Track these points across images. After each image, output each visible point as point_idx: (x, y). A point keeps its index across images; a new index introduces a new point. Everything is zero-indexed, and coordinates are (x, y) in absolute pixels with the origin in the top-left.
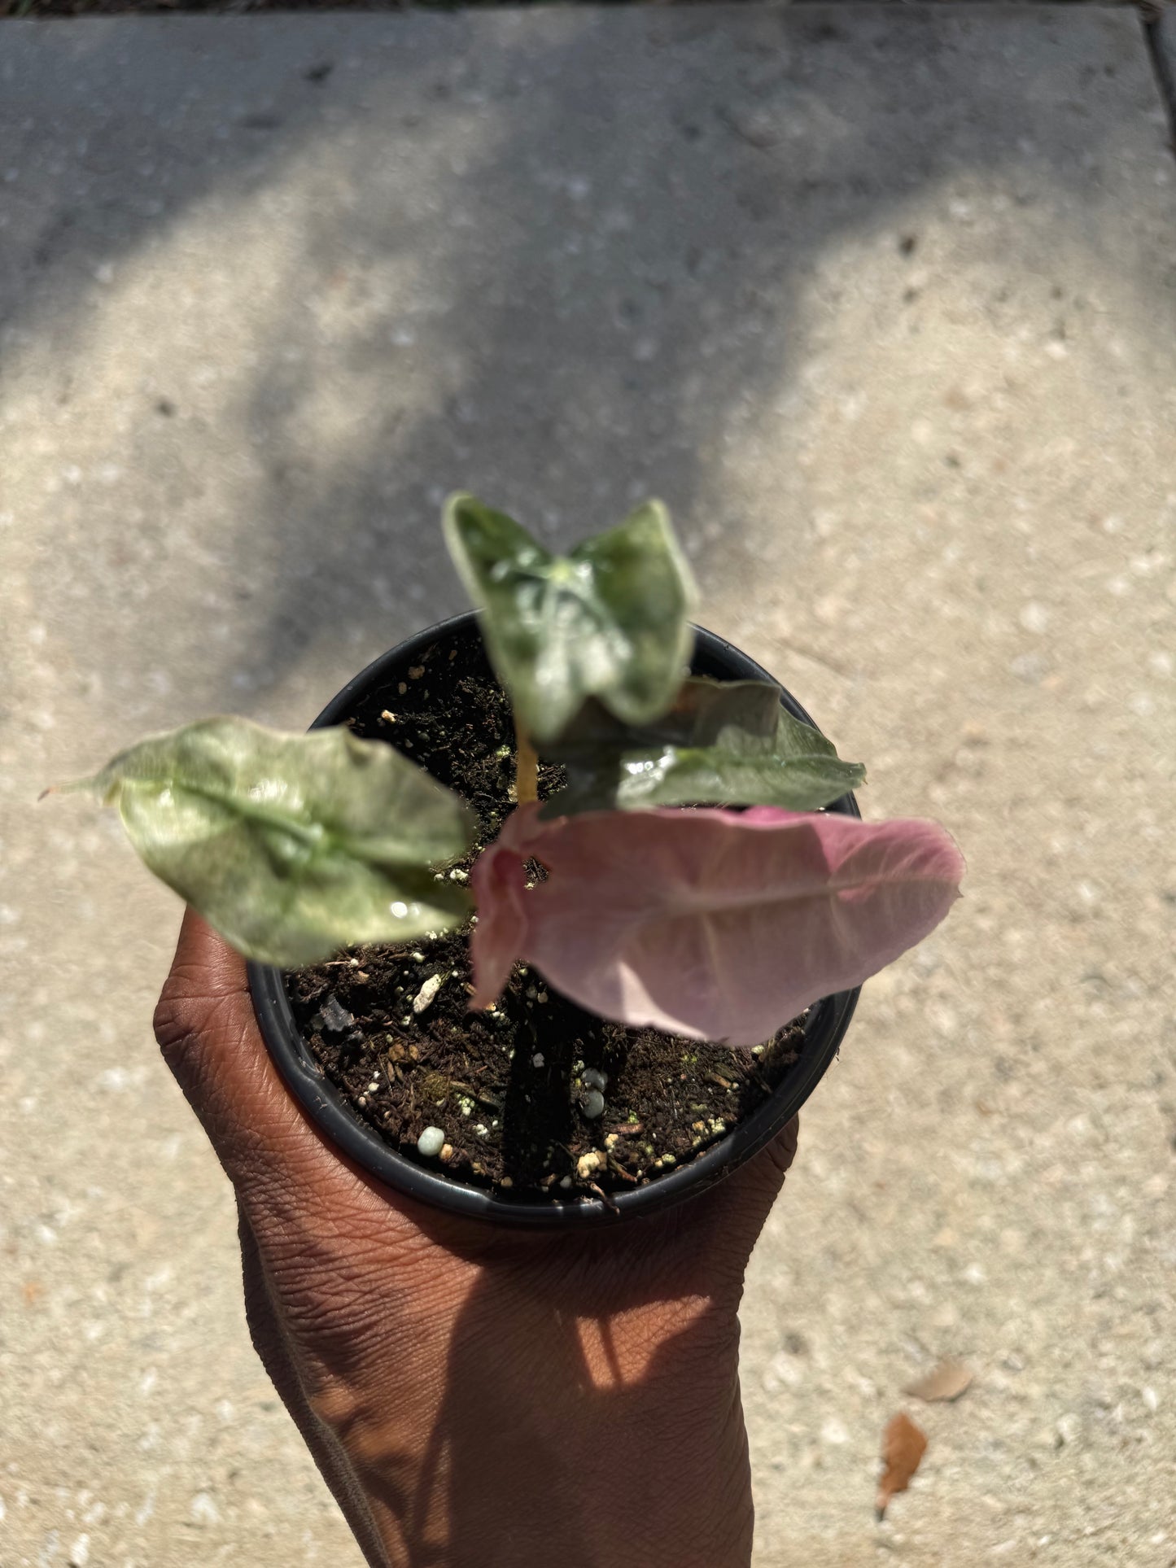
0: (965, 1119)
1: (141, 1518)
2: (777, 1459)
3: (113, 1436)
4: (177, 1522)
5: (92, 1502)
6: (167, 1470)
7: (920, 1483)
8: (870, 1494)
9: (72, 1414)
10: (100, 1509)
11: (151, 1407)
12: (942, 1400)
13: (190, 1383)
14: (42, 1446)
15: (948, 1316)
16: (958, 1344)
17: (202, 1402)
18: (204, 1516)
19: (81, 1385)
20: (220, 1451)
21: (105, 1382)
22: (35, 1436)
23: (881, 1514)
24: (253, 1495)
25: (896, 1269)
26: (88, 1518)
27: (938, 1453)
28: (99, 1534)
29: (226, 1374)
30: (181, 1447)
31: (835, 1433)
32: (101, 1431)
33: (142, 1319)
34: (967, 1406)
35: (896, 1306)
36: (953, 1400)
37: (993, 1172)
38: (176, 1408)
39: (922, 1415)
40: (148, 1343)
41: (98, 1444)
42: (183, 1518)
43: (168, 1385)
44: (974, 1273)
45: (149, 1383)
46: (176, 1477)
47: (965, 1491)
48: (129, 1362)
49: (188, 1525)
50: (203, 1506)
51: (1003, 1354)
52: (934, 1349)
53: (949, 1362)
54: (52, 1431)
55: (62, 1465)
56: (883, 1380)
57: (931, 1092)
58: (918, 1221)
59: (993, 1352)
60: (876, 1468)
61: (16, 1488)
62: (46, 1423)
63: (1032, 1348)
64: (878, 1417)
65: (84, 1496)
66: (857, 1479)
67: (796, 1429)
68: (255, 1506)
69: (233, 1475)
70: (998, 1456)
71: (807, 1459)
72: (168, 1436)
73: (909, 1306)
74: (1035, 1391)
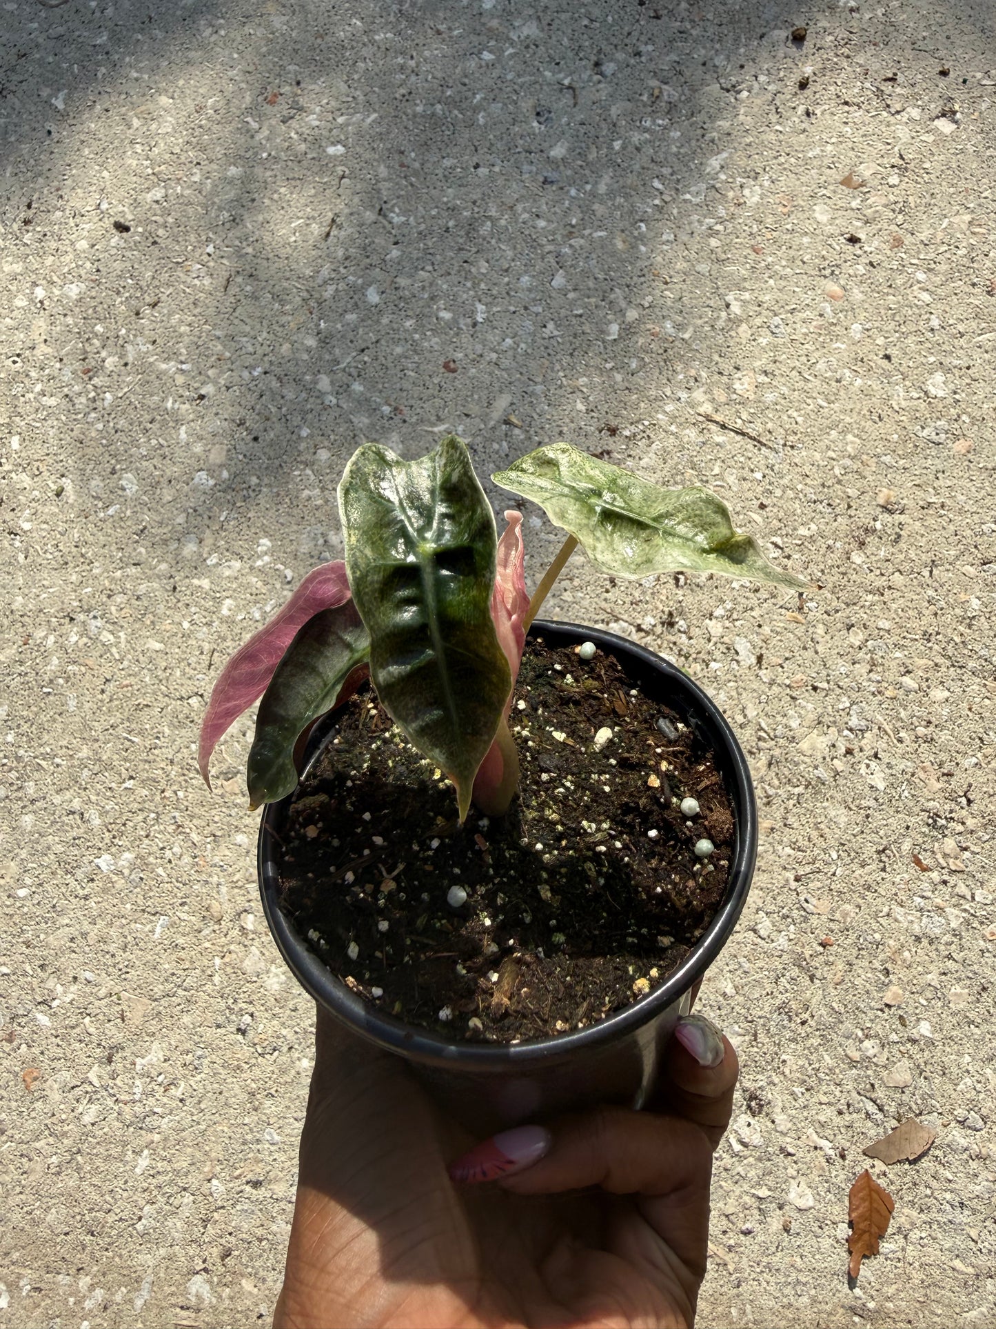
0: (903, 873)
1: (139, 1303)
2: (748, 1226)
3: (111, 1218)
4: (174, 1306)
5: (92, 1288)
6: (162, 1252)
7: (886, 1247)
8: (840, 1259)
9: (72, 1199)
10: (99, 1293)
11: (145, 1189)
12: (906, 1160)
13: (182, 1164)
14: (43, 1232)
15: (902, 1073)
16: (915, 1102)
17: (193, 1180)
18: (199, 1297)
19: (79, 1169)
20: (211, 1230)
21: (99, 1162)
22: (35, 1223)
23: (852, 1282)
24: (243, 1275)
25: (848, 1026)
26: (88, 1304)
27: (903, 1215)
28: (99, 1320)
29: (217, 1152)
30: (176, 1226)
31: (800, 1195)
32: (100, 1215)
33: (133, 1102)
34: (925, 1163)
35: (853, 1064)
36: (914, 1162)
37: (934, 926)
38: (166, 1189)
39: (887, 1176)
40: (140, 1123)
41: (95, 1229)
42: (180, 1301)
43: (160, 1165)
44: (925, 1029)
45: (143, 1162)
46: (170, 1258)
47: (933, 1254)
48: (125, 1143)
49: (182, 1308)
50: (198, 1286)
51: (960, 1112)
52: (891, 1108)
53: (906, 1122)
54: (50, 1218)
55: (63, 1251)
56: (842, 1141)
57: (870, 850)
58: (863, 976)
59: (951, 1112)
60: (844, 1231)
61: (20, 1276)
63: (988, 1106)
64: (840, 1177)
65: (84, 1281)
66: (826, 1243)
67: (763, 1192)
68: (247, 1285)
69: (226, 1254)
70: (963, 1217)
71: (775, 1224)
72: (162, 1216)
73: (865, 1062)
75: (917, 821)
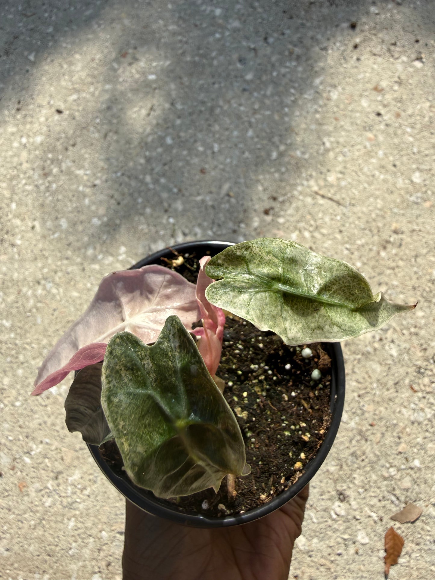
0: (406, 394)
2: (339, 552)
3: (58, 549)
6: (81, 564)
7: (401, 560)
8: (380, 566)
9: (40, 540)
11: (73, 536)
12: (409, 522)
13: (89, 524)
14: (28, 555)
15: (407, 483)
16: (413, 496)
17: (94, 532)
19: (43, 527)
20: (102, 554)
21: (52, 524)
22: (25, 551)
23: (386, 576)
24: (116, 574)
25: (382, 462)
27: (408, 546)
29: (104, 519)
30: (86, 552)
31: (362, 538)
32: (53, 547)
33: (67, 497)
34: (418, 523)
35: (385, 479)
36: (413, 522)
37: (420, 417)
38: (83, 536)
39: (401, 529)
40: (70, 506)
41: (51, 554)
43: (79, 525)
44: (417, 463)
45: (72, 524)
46: (84, 566)
47: (422, 564)
48: (63, 515)
51: (433, 500)
52: (403, 499)
53: (409, 505)
54: (31, 548)
55: (37, 563)
56: (381, 513)
57: (391, 383)
58: (389, 439)
59: (429, 500)
60: (382, 554)
61: (18, 575)
62: (30, 545)
64: (380, 529)
65: (46, 577)
66: (374, 559)
67: (346, 536)
69: (109, 565)
71: (352, 550)
72: (80, 548)
73: (390, 478)
75: (411, 370)
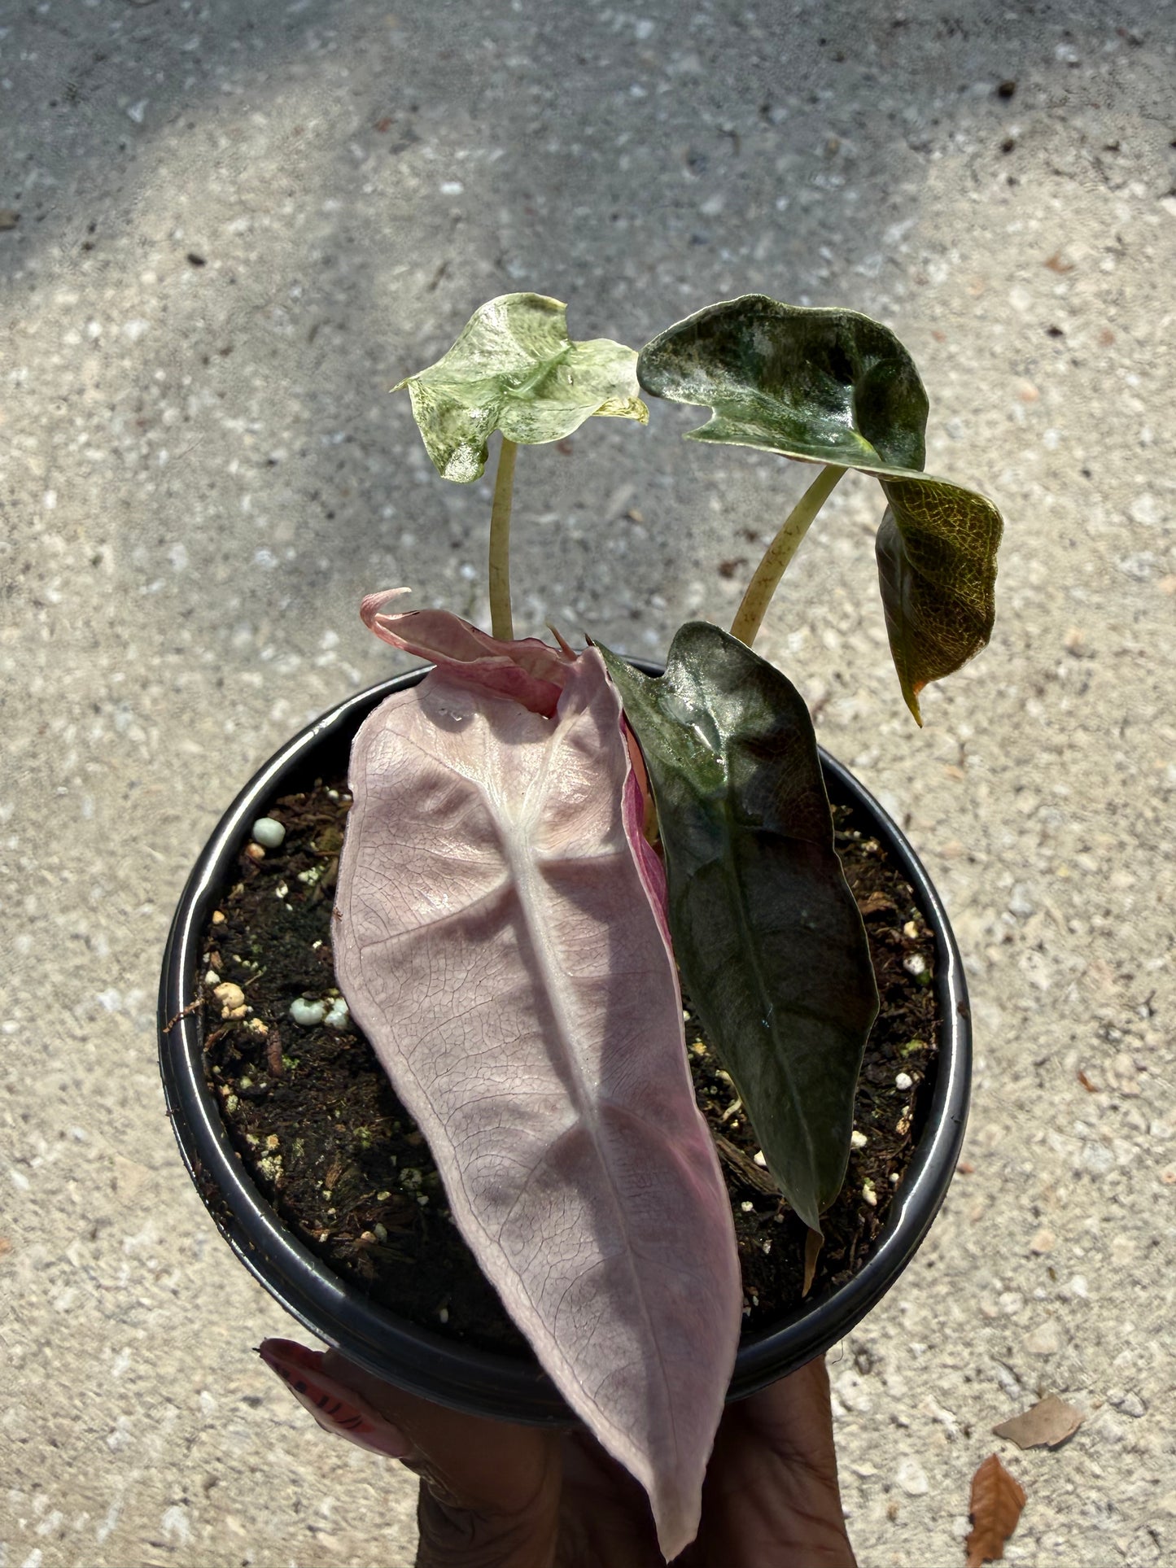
0: (1065, 1093)
1: (103, 1533)
3: (79, 1427)
4: (143, 1541)
5: (48, 1509)
6: (136, 1474)
7: (1013, 1551)
8: (954, 1561)
9: (34, 1399)
10: (56, 1517)
11: (122, 1397)
12: (1045, 1446)
13: (169, 1369)
15: (1046, 1337)
16: (1062, 1375)
17: (180, 1390)
18: (174, 1533)
19: (46, 1364)
20: (196, 1453)
21: (70, 1358)
24: (229, 1511)
25: (984, 1273)
26: (42, 1529)
27: (1036, 1514)
28: (53, 1550)
29: (211, 1358)
30: (155, 1444)
31: (910, 1477)
32: (66, 1422)
33: (118, 1289)
34: (1068, 1452)
35: (988, 1321)
36: (1055, 1448)
37: (1099, 1160)
38: (149, 1399)
39: (1018, 1462)
40: (122, 1315)
41: (58, 1439)
42: (152, 1535)
43: (143, 1369)
44: (1078, 1286)
45: (123, 1363)
46: (145, 1482)
48: (102, 1338)
49: (154, 1545)
50: (175, 1520)
51: (1116, 1393)
52: (1031, 1380)
53: (1047, 1398)
54: (8, 1420)
55: (18, 1462)
56: (968, 1415)
57: (1026, 1061)
58: (1007, 1215)
59: (1104, 1391)
60: (962, 1527)
63: (1150, 1387)
64: (962, 1459)
65: (40, 1501)
66: (939, 1539)
67: (866, 1469)
68: (233, 1523)
69: (211, 1483)
70: (1110, 1523)
71: (878, 1510)
72: (139, 1430)
73: (1003, 1320)
74: (1156, 1442)
75: (1085, 1030)
